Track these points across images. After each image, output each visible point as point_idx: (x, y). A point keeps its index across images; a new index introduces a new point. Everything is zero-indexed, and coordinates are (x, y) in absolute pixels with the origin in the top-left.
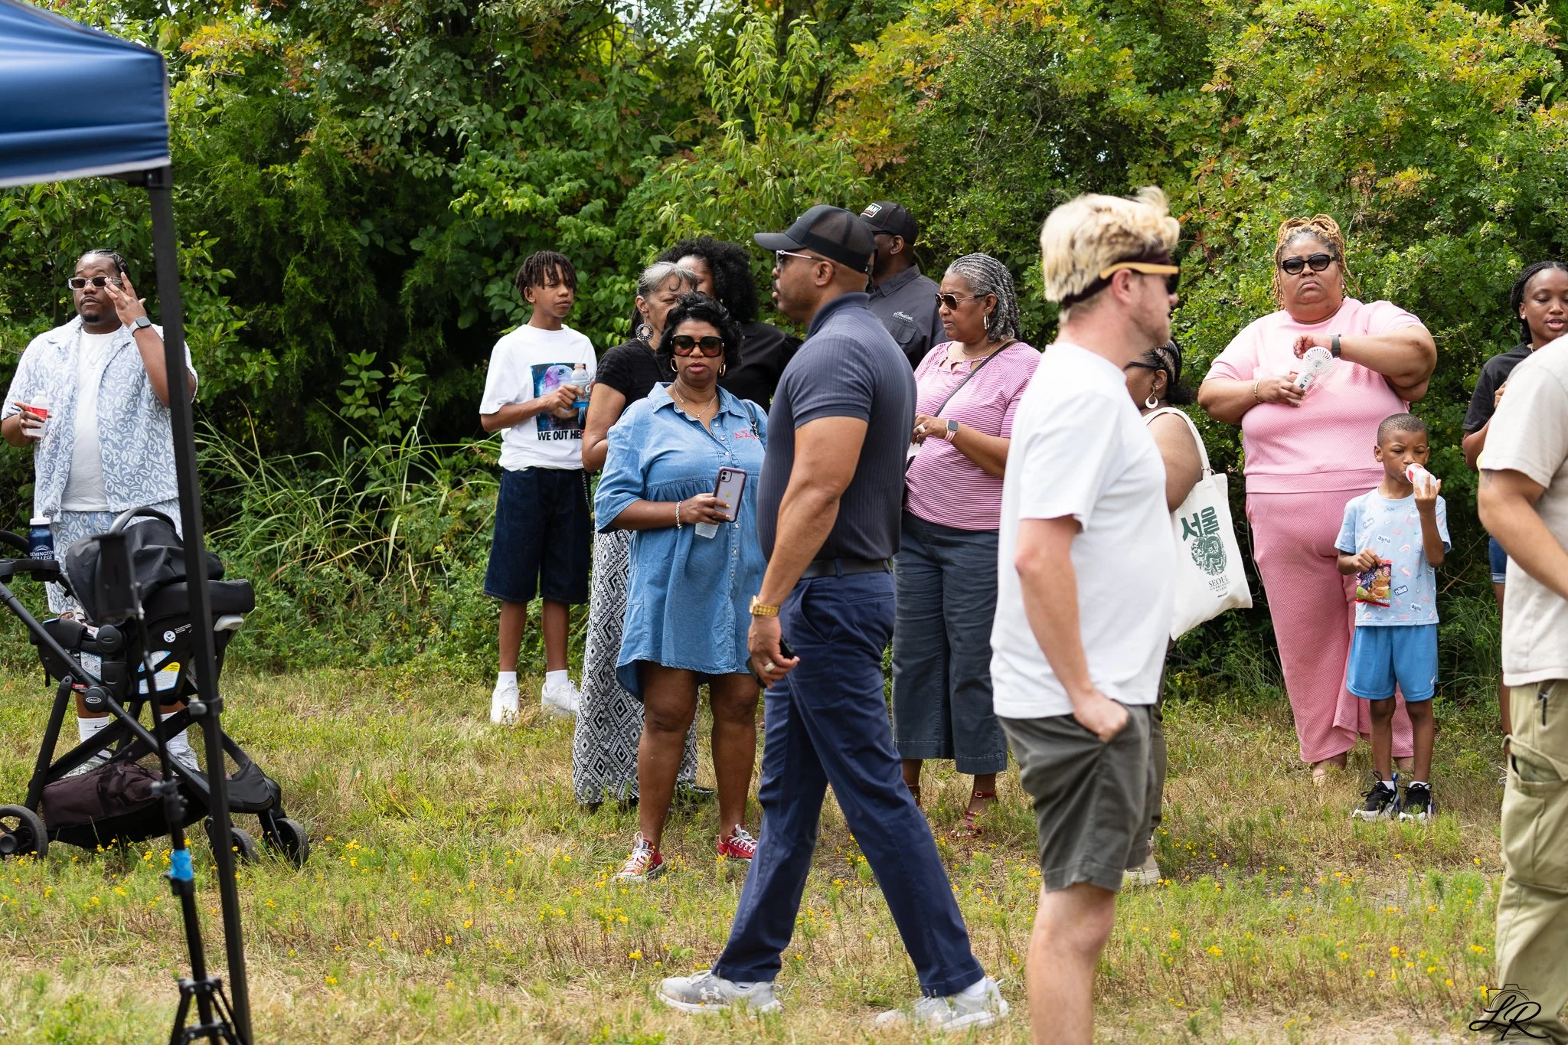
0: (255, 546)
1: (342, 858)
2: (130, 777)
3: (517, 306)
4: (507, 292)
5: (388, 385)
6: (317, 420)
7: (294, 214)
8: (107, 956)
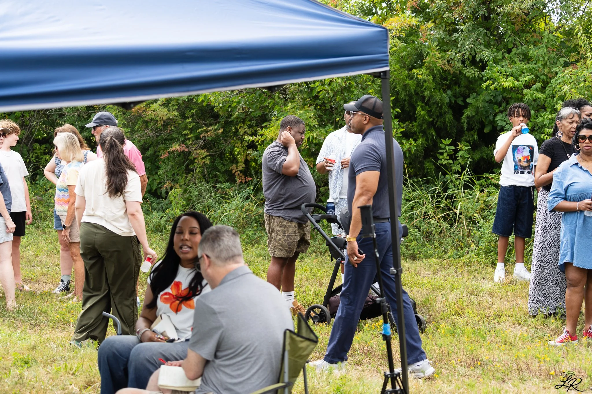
0: (406, 212)
1: (439, 330)
3: (507, 124)
4: (503, 119)
5: (456, 151)
6: (429, 166)
7: (421, 88)
8: (352, 362)
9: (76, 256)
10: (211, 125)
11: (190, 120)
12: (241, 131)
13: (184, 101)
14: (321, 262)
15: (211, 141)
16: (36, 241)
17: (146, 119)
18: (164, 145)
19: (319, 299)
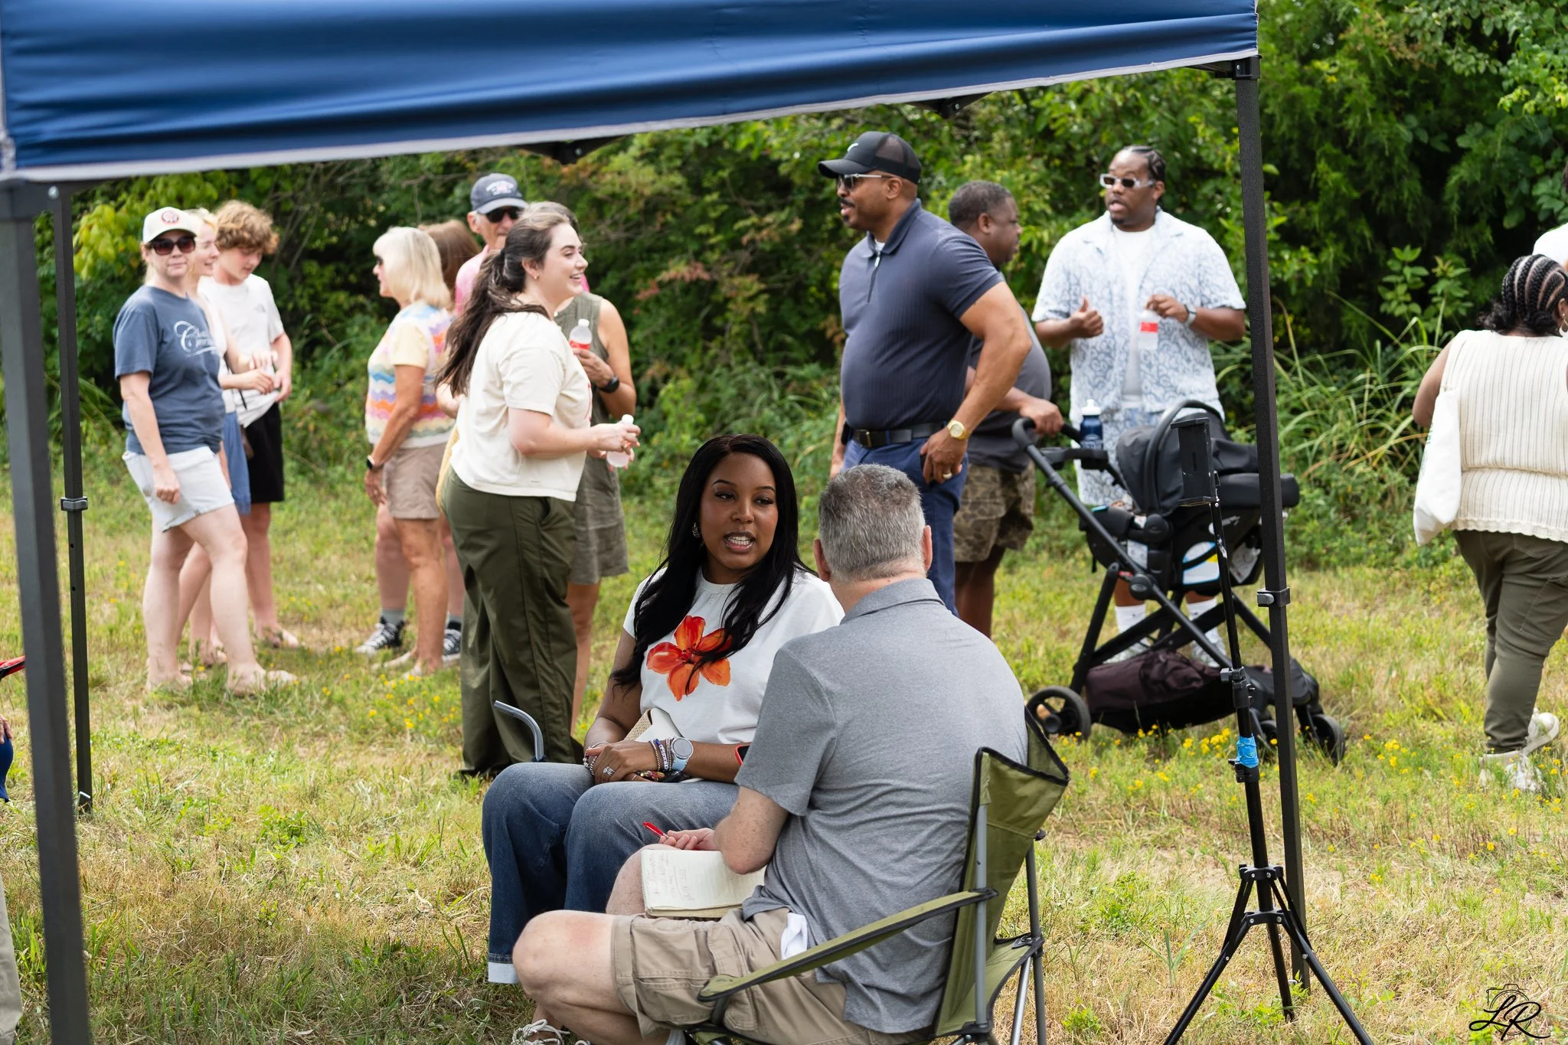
0: (1290, 443)
1: (1380, 757)
2: (1172, 664)
5: (1431, 280)
7: (1336, 109)
8: (1149, 839)
9: (420, 553)
10: (769, 210)
11: (715, 196)
13: (698, 147)
14: (1063, 576)
15: (772, 252)
16: (312, 517)
17: (599, 195)
18: (647, 264)
19: (1061, 672)
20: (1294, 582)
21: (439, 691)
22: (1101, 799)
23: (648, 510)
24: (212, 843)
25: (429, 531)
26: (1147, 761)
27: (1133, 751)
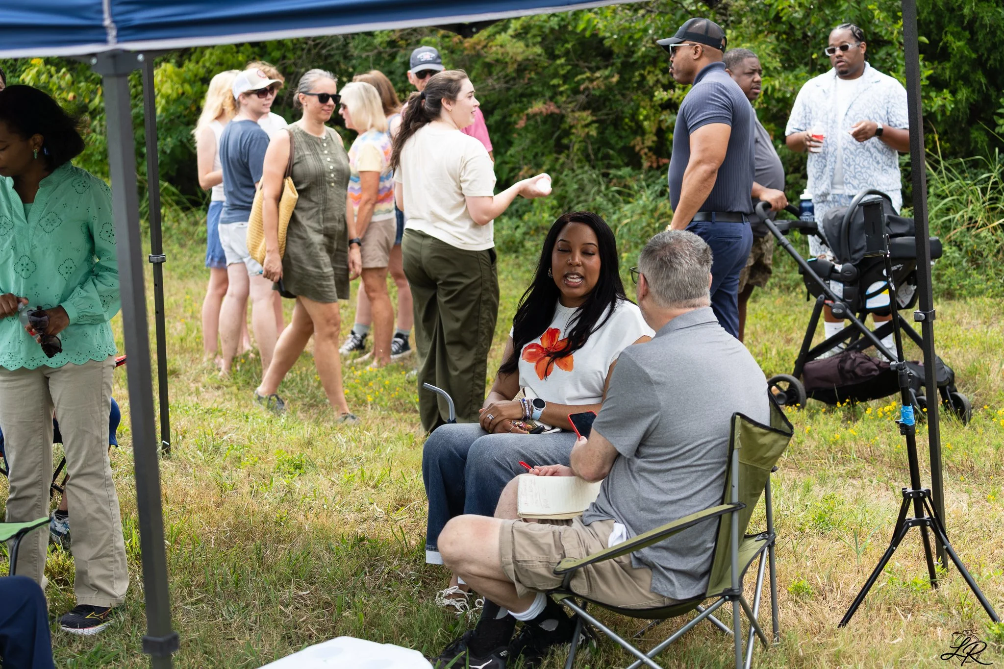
0: (937, 217)
1: (994, 420)
2: (859, 360)
6: (978, 136)
8: (844, 472)
9: (374, 291)
10: (598, 68)
11: (562, 61)
12: (651, 80)
13: (552, 30)
14: (788, 303)
15: (600, 96)
17: (488, 60)
18: (519, 105)
19: (787, 365)
20: (938, 307)
21: (389, 378)
22: (813, 447)
23: (521, 262)
24: (246, 473)
25: (380, 276)
26: (842, 422)
27: (834, 416)
